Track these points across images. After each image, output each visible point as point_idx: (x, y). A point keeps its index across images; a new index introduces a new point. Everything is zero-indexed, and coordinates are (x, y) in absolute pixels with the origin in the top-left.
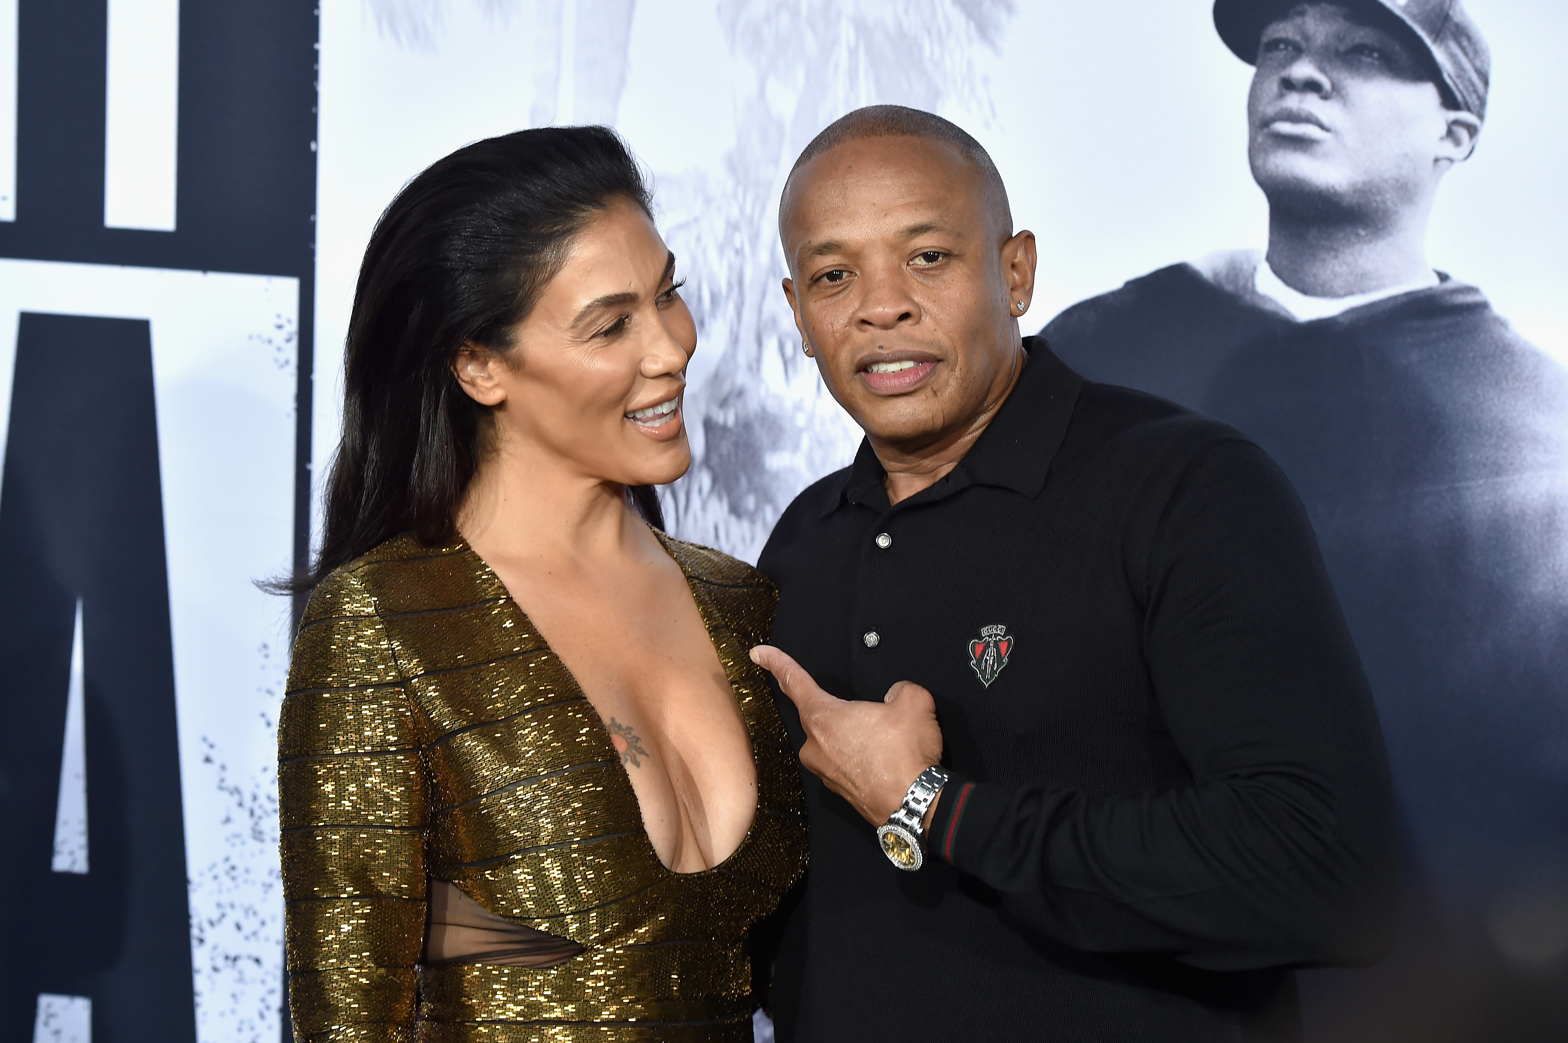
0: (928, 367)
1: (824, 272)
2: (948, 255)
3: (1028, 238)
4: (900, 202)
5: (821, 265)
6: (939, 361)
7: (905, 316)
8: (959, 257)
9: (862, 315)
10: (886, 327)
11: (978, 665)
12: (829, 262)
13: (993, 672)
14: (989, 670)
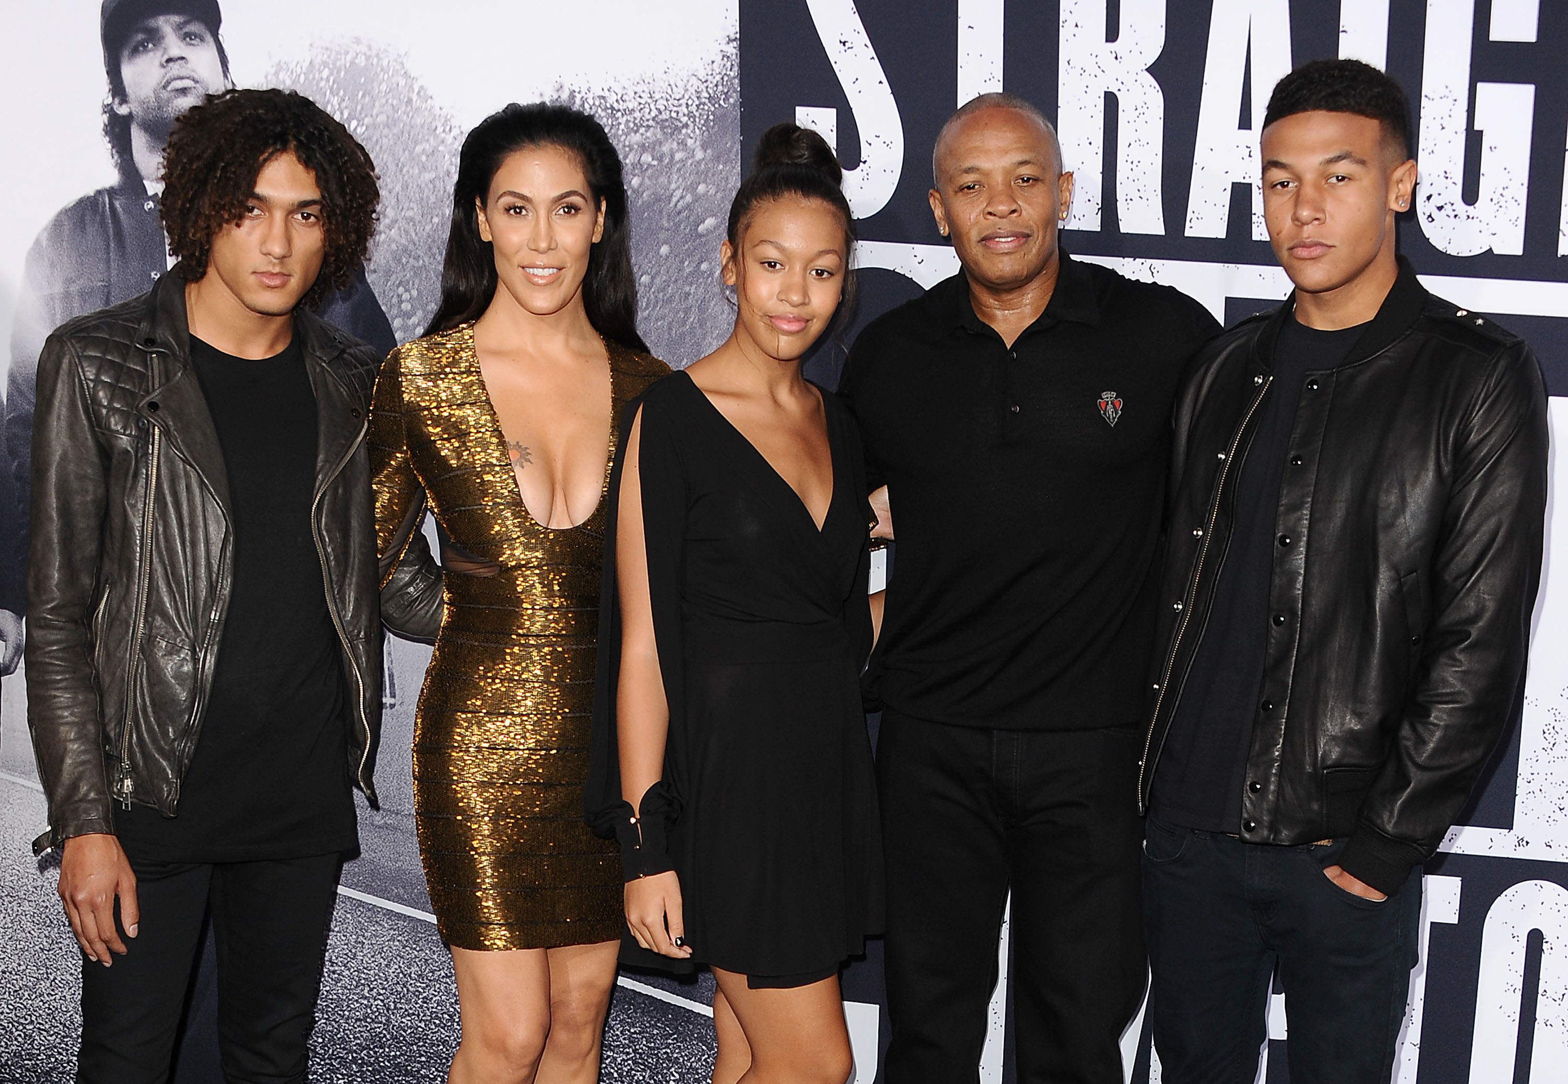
0: (1023, 240)
1: (965, 186)
2: (1036, 180)
3: (1071, 174)
4: (1015, 146)
5: (966, 180)
6: (1028, 236)
7: (1014, 211)
8: (1042, 181)
9: (990, 210)
10: (1002, 217)
11: (1105, 414)
12: (969, 179)
13: (1114, 418)
14: (1111, 417)
